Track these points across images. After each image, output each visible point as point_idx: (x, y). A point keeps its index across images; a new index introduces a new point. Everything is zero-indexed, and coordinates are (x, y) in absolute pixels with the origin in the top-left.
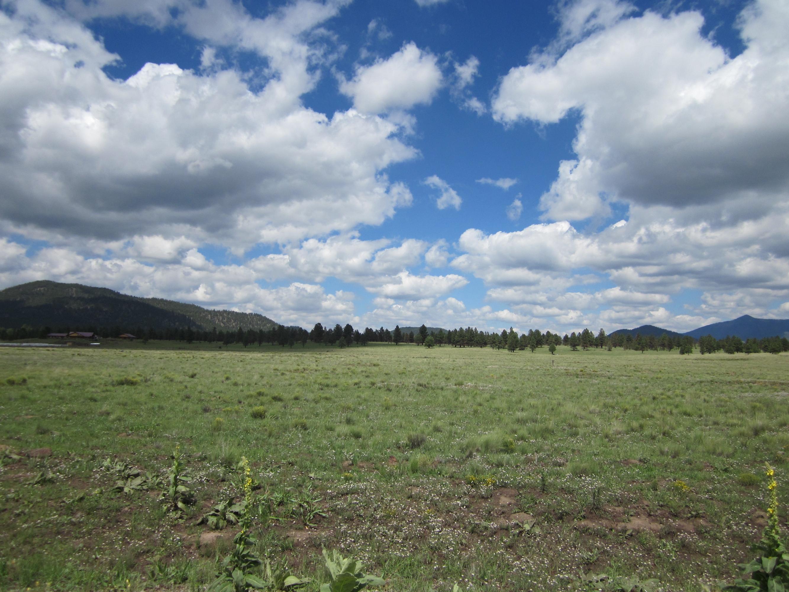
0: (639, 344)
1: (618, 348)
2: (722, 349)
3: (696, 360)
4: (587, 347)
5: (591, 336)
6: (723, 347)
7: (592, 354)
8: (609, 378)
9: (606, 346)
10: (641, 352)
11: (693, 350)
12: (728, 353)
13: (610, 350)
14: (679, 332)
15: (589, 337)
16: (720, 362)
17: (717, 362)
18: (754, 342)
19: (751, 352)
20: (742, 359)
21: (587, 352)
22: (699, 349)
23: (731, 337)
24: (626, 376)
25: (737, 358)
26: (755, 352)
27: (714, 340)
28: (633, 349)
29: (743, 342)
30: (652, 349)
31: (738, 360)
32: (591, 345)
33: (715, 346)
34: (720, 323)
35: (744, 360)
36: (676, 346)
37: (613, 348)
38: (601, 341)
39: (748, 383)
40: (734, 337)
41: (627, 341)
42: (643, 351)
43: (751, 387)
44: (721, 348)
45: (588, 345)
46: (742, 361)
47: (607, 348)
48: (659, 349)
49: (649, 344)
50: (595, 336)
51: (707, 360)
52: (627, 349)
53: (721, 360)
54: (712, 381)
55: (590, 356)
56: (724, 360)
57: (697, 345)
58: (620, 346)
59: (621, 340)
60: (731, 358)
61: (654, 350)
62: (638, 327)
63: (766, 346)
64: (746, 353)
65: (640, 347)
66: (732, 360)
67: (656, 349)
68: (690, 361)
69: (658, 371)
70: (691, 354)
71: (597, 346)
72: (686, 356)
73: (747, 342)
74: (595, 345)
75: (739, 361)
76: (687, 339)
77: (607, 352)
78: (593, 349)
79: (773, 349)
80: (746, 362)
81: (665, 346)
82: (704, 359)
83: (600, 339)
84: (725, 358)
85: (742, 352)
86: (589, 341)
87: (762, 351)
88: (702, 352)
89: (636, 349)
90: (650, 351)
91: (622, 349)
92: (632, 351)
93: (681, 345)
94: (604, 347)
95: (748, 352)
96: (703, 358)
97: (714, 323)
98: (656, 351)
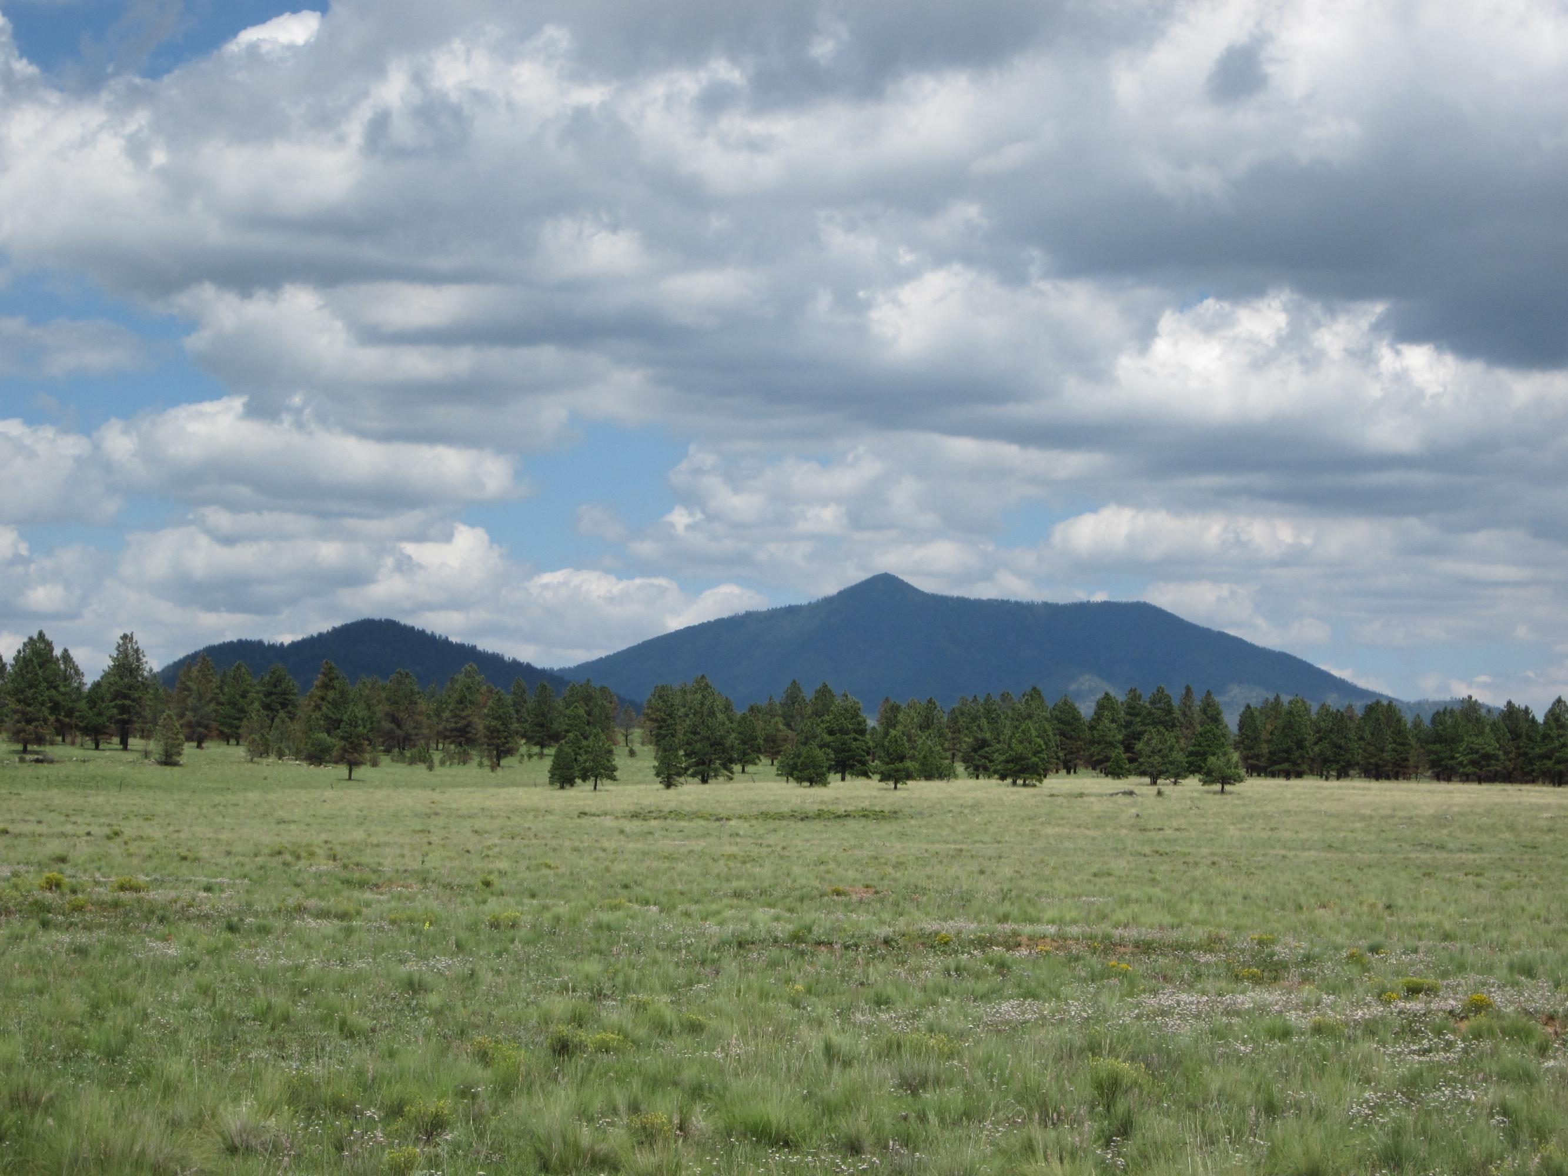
0: (333, 725)
1: (214, 749)
2: (765, 761)
3: (635, 816)
4: (40, 740)
5: (66, 678)
6: (772, 748)
7: (65, 782)
8: (231, 928)
9: (145, 735)
10: (342, 770)
11: (620, 760)
12: (799, 780)
13: (169, 760)
14: (539, 664)
15: (53, 686)
16: (761, 828)
17: (742, 827)
18: (926, 724)
19: (909, 776)
20: (865, 815)
21: (44, 769)
22: (647, 759)
23: (808, 694)
24: (323, 914)
25: (841, 809)
26: (929, 777)
27: (727, 707)
28: (297, 755)
29: (871, 723)
30: (402, 758)
31: (847, 815)
32: (62, 730)
33: (732, 739)
34: (749, 616)
35: (879, 816)
36: (529, 739)
37: (189, 749)
38: (124, 709)
39: (983, 943)
40: (824, 693)
41: (267, 707)
42: (352, 765)
43: (1002, 967)
44: (759, 751)
45: (47, 732)
46: (871, 825)
47: (154, 746)
48: (437, 756)
49: (387, 725)
50: (89, 680)
51: (695, 815)
52: (265, 753)
53: (765, 816)
54: (797, 937)
55: (57, 797)
56: (781, 817)
57: (637, 733)
58: (226, 738)
59: (233, 704)
60: (812, 808)
61: (412, 762)
62: (326, 627)
63: (983, 744)
64: (884, 778)
65: (336, 743)
66: (819, 815)
67: (424, 758)
68: (608, 822)
69: (477, 881)
70: (606, 785)
71: (96, 734)
72: (581, 794)
73: (890, 722)
74: (87, 731)
75: (851, 824)
76: (588, 699)
77: (153, 772)
78: (76, 752)
79: (1018, 759)
80: (887, 827)
81: (471, 742)
82: (676, 814)
83: (118, 695)
84: (785, 809)
85: (866, 774)
86: (55, 708)
87: (960, 767)
88: (668, 776)
89: (317, 757)
90: (389, 769)
91: (240, 752)
92: (297, 769)
93: (555, 737)
94: (134, 742)
95: (895, 776)
96: (673, 805)
97: (726, 614)
98: (421, 769)
